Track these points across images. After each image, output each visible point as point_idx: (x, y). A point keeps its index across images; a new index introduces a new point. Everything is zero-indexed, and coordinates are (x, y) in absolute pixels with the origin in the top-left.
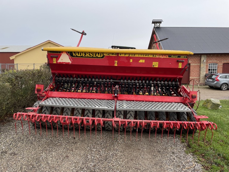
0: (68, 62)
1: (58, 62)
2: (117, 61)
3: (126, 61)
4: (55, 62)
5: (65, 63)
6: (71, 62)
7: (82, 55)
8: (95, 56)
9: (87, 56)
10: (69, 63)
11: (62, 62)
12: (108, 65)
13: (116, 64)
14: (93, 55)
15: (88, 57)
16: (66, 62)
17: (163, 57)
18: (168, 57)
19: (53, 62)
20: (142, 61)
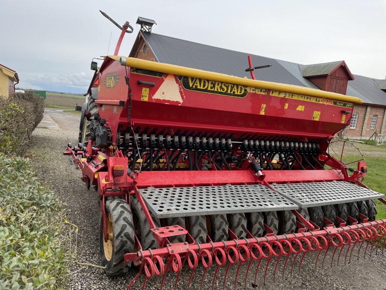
0: (175, 101)
1: (153, 98)
2: (264, 106)
3: (279, 106)
4: (146, 99)
5: (168, 101)
6: (181, 101)
7: (207, 88)
8: (231, 92)
9: (216, 90)
10: (178, 102)
11: (162, 99)
12: (249, 111)
13: (263, 110)
14: (228, 89)
15: (217, 92)
16: (171, 100)
17: (328, 104)
18: (332, 104)
19: (142, 98)
20: (300, 108)
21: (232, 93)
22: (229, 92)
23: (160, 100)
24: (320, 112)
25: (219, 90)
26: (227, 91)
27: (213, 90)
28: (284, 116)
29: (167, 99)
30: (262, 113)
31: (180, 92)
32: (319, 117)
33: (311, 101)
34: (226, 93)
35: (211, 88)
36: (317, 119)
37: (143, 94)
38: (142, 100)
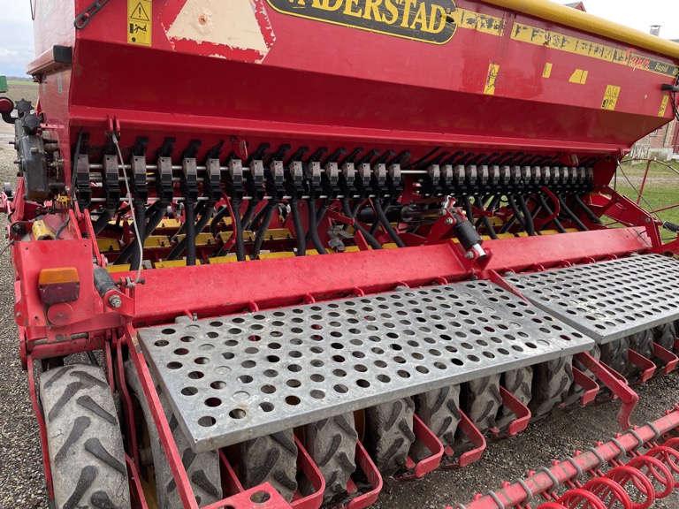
0: (244, 47)
1: (170, 34)
2: (496, 68)
3: (529, 71)
4: (144, 39)
5: (222, 48)
6: (263, 49)
7: (343, 8)
8: (410, 23)
9: (367, 16)
10: (253, 53)
11: (199, 39)
12: (456, 85)
13: (492, 81)
14: (401, 14)
15: (372, 23)
16: (232, 44)
17: (638, 66)
18: (646, 69)
19: (130, 36)
20: (579, 77)
21: (413, 27)
22: (405, 24)
23: (192, 42)
24: (619, 88)
25: (377, 18)
26: (399, 21)
27: (358, 15)
28: (540, 99)
29: (217, 41)
30: (489, 90)
31: (259, 16)
32: (615, 100)
33: (603, 58)
34: (395, 28)
35: (354, 9)
36: (611, 107)
37: (130, 21)
38: (130, 41)
